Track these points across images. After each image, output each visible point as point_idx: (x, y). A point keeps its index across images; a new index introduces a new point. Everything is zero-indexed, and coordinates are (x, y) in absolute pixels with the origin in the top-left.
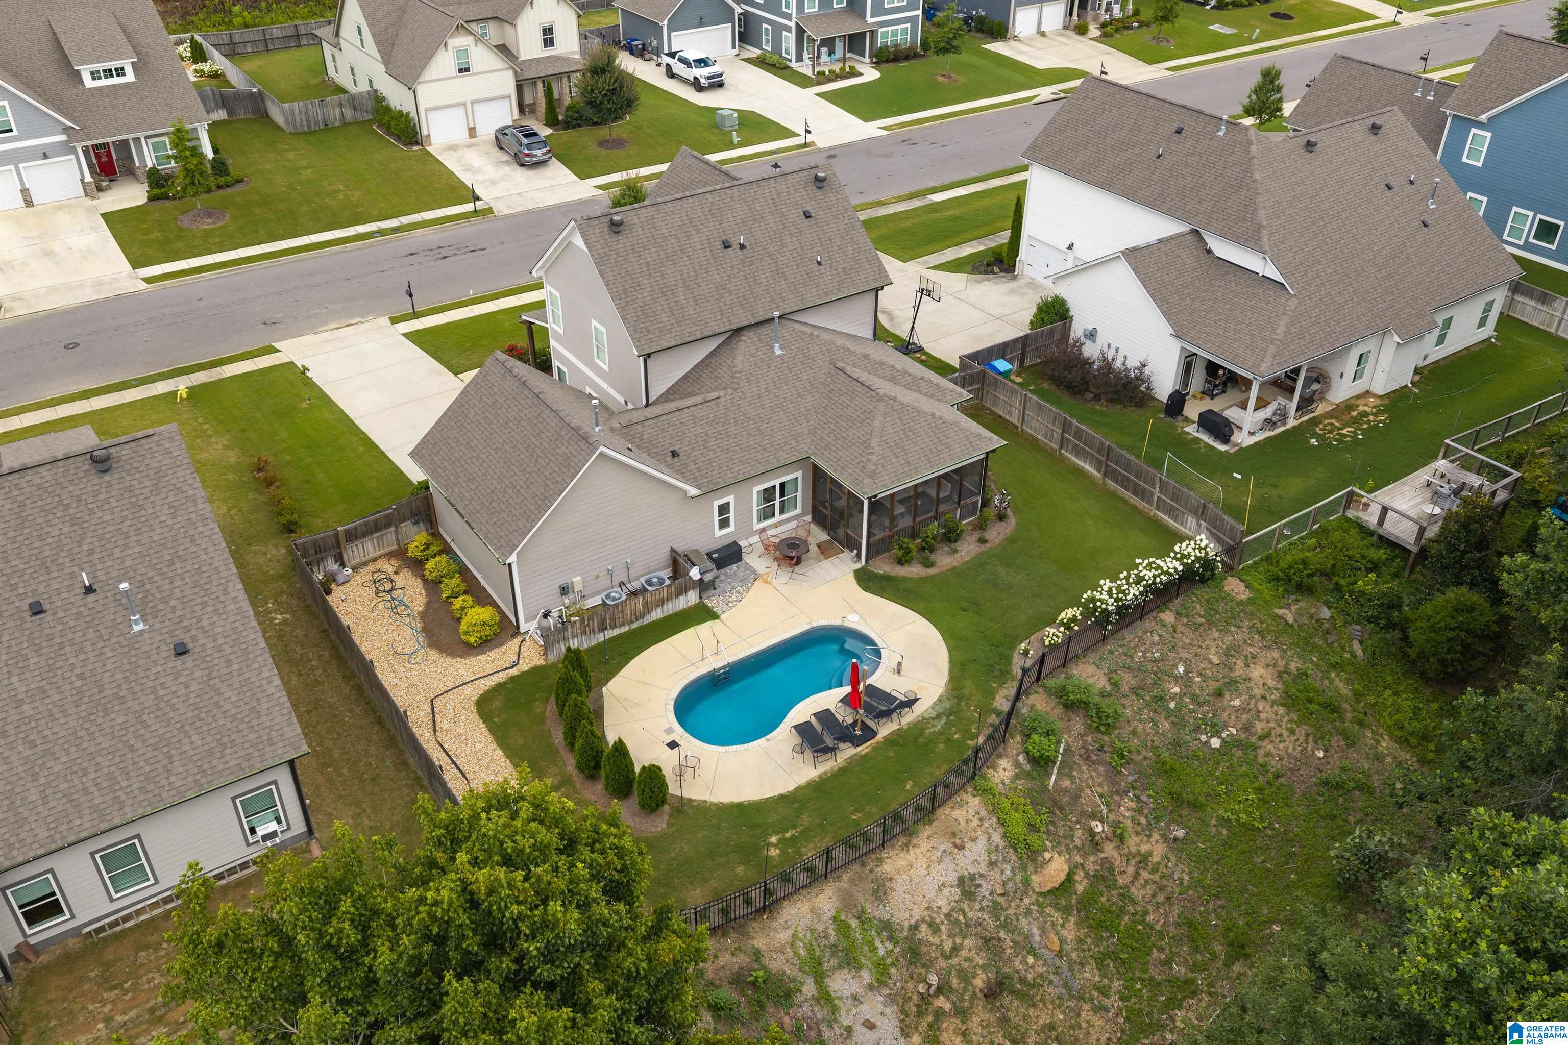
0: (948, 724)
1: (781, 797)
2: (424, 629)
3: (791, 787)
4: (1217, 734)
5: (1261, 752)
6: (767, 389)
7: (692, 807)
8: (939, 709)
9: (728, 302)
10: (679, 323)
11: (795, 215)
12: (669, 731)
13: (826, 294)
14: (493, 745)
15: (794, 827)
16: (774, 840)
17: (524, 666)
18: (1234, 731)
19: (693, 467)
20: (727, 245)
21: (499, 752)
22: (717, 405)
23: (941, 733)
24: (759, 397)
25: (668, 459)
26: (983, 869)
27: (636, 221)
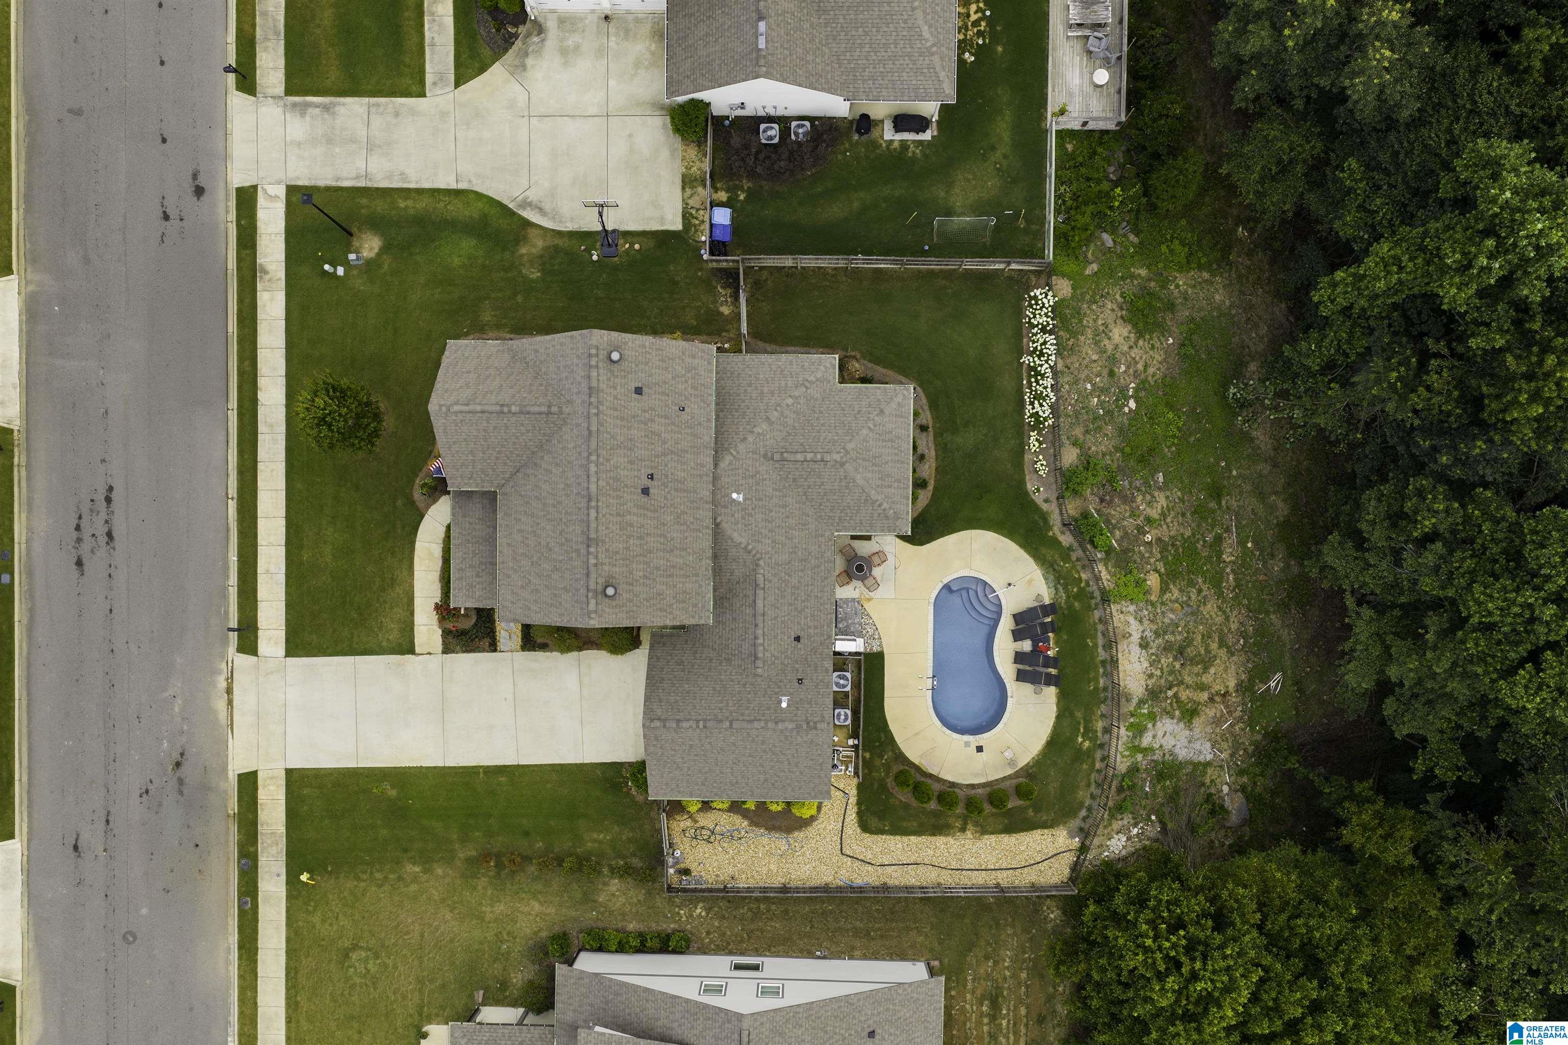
0: (1065, 588)
1: (1058, 717)
2: (767, 829)
3: (1055, 709)
4: (1127, 398)
5: (1150, 378)
6: (771, 531)
7: (1032, 767)
8: (1052, 585)
9: (692, 519)
10: (697, 575)
11: (636, 405)
12: (967, 744)
13: (709, 420)
14: (905, 839)
15: (1079, 723)
16: (1080, 740)
17: (853, 792)
18: (1133, 385)
19: (811, 631)
20: (645, 491)
21: (912, 838)
22: (770, 581)
23: (1068, 597)
24: (774, 542)
25: (799, 646)
26: (1141, 629)
27: (606, 568)
